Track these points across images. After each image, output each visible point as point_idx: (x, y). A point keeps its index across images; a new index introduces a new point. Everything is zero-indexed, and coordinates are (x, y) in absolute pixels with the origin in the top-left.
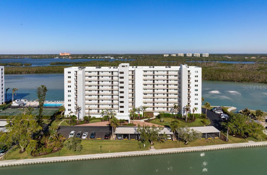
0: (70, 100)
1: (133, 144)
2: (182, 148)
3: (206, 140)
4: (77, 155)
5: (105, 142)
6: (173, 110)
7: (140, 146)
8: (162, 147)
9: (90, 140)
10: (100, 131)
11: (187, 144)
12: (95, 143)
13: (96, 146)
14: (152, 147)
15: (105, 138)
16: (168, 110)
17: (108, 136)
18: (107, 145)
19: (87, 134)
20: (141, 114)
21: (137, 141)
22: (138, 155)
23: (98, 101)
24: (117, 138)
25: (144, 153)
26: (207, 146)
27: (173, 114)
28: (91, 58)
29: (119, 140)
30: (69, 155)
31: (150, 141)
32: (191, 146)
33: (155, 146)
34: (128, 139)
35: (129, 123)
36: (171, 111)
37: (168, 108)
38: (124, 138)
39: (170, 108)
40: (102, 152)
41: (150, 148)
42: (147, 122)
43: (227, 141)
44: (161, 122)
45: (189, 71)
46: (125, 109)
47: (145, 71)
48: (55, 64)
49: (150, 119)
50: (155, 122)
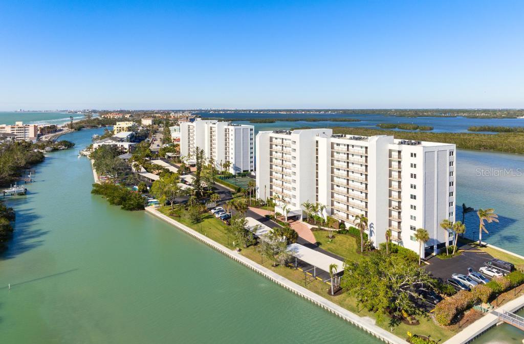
9: (218, 220)
11: (275, 267)
42: (312, 230)
43: (332, 295)
44: (328, 237)
45: (399, 152)
46: (297, 201)
47: (338, 145)
48: (477, 129)
49: (322, 229)
50: (320, 234)
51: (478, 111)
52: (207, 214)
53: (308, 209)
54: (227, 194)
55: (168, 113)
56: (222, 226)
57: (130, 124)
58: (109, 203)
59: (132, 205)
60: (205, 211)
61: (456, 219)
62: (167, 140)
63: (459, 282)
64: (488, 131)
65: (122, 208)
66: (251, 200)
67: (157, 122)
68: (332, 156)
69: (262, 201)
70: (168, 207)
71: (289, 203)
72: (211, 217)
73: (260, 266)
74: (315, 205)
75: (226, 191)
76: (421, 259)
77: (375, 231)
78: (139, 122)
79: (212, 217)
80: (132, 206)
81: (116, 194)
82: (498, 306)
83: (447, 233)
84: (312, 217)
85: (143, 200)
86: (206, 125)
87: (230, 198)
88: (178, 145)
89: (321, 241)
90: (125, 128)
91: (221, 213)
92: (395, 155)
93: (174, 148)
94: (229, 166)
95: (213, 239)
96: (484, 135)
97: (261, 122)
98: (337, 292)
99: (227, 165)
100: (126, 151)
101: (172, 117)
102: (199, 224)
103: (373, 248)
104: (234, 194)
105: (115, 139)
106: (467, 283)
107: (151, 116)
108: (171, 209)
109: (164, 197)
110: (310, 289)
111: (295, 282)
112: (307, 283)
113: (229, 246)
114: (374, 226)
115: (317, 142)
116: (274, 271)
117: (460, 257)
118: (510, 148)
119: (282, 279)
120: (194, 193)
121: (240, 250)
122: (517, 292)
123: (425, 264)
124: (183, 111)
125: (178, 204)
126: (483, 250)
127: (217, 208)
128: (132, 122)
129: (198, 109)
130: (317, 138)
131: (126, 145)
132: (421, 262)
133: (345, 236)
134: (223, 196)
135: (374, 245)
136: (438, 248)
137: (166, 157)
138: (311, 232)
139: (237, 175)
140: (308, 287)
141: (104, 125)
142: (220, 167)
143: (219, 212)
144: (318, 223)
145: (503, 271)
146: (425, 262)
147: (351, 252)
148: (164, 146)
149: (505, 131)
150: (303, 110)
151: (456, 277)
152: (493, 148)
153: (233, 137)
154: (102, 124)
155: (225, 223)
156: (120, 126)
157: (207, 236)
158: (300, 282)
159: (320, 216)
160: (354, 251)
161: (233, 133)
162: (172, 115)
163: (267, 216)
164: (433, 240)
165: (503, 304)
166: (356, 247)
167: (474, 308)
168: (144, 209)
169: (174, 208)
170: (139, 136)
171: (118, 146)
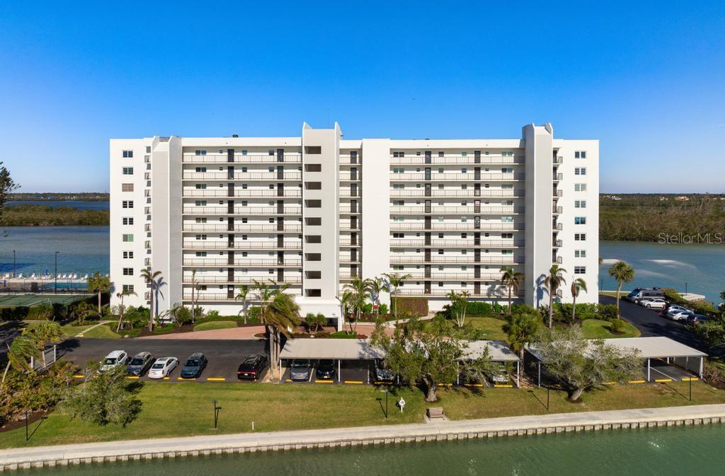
0: (131, 254)
1: (354, 400)
2: (560, 416)
3: (649, 386)
4: (109, 440)
5: (239, 389)
6: (498, 291)
7: (384, 405)
8: (476, 411)
9: (179, 384)
10: (226, 355)
11: (579, 400)
12: (195, 395)
13: (200, 406)
14: (433, 410)
15: (241, 377)
16: (477, 291)
17: (252, 370)
18: (247, 400)
19: (169, 362)
20: (382, 303)
21: (371, 387)
22: (377, 442)
23: (229, 258)
24: (291, 377)
25: (401, 435)
26: (664, 409)
27: (496, 306)
29: (296, 385)
30: (73, 442)
31: (424, 389)
32: (597, 409)
33: (445, 406)
34: (336, 382)
35: (340, 329)
36: (488, 295)
37: (477, 284)
38: (319, 376)
39: (487, 283)
40: (217, 427)
41: (428, 415)
45: (555, 152)
47: (399, 154)
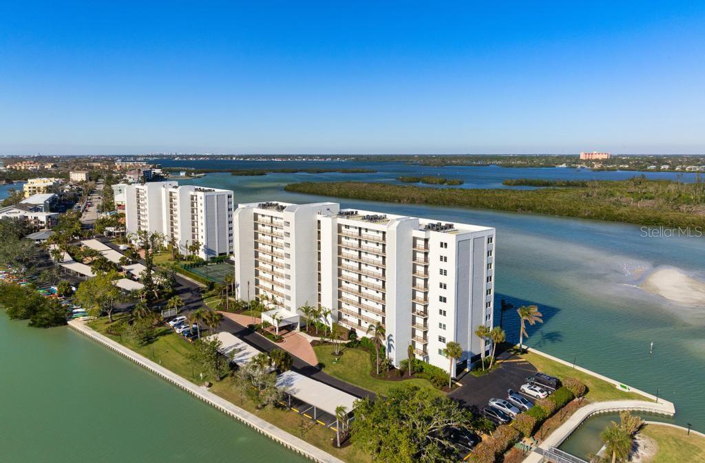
11: (260, 408)
28: (658, 170)
42: (313, 343)
43: (337, 447)
44: (334, 354)
45: (426, 240)
46: (292, 304)
47: (347, 227)
48: (513, 183)
49: (326, 342)
50: (323, 350)
51: (514, 157)
52: (163, 329)
53: (307, 314)
54: (195, 293)
55: (110, 160)
56: (184, 346)
57: (50, 182)
58: (8, 317)
59: (46, 319)
60: (161, 324)
61: (494, 323)
62: (108, 206)
63: (497, 411)
64: (526, 185)
65: (30, 325)
66: (230, 301)
67: (93, 177)
68: (340, 242)
69: (244, 303)
70: (105, 319)
71: (282, 304)
72: (169, 332)
73: (239, 409)
74: (317, 309)
75: (193, 288)
76: (452, 379)
77: (394, 345)
78: (66, 177)
79: (171, 333)
80: (46, 322)
81: (20, 303)
82: (543, 439)
83: (483, 342)
84: (313, 324)
85: (63, 311)
86: (163, 190)
87: (198, 298)
88: (123, 215)
89: (323, 361)
90: (42, 188)
91: (183, 326)
92: (421, 243)
93: (118, 220)
94: (198, 249)
95: (171, 369)
96: (521, 191)
97: (246, 175)
98: (343, 442)
99: (195, 247)
100: (43, 225)
101: (118, 167)
102: (150, 345)
103: (392, 368)
104: (204, 292)
105: (26, 207)
106: (507, 410)
107: (86, 166)
108: (108, 323)
109: (97, 307)
110: (308, 440)
111: (288, 432)
112: (304, 431)
113: (195, 380)
114: (394, 338)
115: (319, 222)
116: (259, 416)
117: (499, 371)
118: (550, 209)
119: (270, 428)
120: (144, 295)
121: (210, 385)
122: (563, 415)
123: (457, 386)
124: (135, 158)
125: (121, 314)
126: (524, 358)
127: (178, 319)
128: (53, 179)
129: (158, 153)
130: (319, 217)
131: (42, 217)
132: (452, 383)
133: (355, 350)
134: (188, 296)
135: (394, 363)
136: (472, 362)
137: (105, 234)
138: (311, 348)
139: (209, 260)
140: (306, 437)
141: (9, 181)
142: (185, 249)
143: (180, 324)
144: (320, 333)
145: (547, 388)
146: (457, 383)
147: (363, 376)
148: (104, 215)
149: (544, 185)
150: (304, 156)
151: (493, 404)
152: (531, 209)
153: (203, 208)
154: (6, 180)
155: (189, 343)
156: (34, 185)
157: (163, 365)
158: (295, 430)
159: (324, 323)
160: (368, 373)
161: (203, 201)
162: (118, 164)
163: (251, 327)
164: (466, 353)
165: (548, 436)
166: (370, 367)
167: (515, 447)
168: (67, 324)
169: (113, 321)
170: (64, 200)
171: (30, 218)
